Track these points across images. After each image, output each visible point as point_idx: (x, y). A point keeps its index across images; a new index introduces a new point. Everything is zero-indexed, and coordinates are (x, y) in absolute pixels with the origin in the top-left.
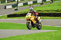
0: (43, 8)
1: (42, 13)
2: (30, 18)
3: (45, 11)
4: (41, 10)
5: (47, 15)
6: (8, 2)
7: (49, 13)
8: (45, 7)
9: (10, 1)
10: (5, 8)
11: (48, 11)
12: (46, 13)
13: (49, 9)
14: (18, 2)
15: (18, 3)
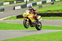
0: (53, 8)
1: (52, 13)
2: (28, 16)
3: (55, 11)
4: (50, 10)
5: (57, 15)
6: (16, 3)
7: (59, 13)
8: (55, 7)
9: (18, 2)
10: (14, 9)
11: (58, 11)
12: (56, 13)
13: (58, 9)
14: (27, 2)
15: (27, 4)
